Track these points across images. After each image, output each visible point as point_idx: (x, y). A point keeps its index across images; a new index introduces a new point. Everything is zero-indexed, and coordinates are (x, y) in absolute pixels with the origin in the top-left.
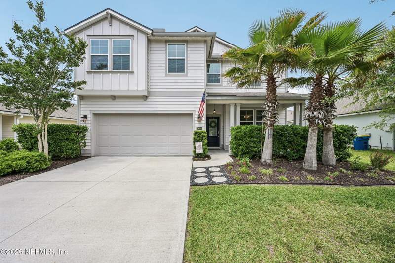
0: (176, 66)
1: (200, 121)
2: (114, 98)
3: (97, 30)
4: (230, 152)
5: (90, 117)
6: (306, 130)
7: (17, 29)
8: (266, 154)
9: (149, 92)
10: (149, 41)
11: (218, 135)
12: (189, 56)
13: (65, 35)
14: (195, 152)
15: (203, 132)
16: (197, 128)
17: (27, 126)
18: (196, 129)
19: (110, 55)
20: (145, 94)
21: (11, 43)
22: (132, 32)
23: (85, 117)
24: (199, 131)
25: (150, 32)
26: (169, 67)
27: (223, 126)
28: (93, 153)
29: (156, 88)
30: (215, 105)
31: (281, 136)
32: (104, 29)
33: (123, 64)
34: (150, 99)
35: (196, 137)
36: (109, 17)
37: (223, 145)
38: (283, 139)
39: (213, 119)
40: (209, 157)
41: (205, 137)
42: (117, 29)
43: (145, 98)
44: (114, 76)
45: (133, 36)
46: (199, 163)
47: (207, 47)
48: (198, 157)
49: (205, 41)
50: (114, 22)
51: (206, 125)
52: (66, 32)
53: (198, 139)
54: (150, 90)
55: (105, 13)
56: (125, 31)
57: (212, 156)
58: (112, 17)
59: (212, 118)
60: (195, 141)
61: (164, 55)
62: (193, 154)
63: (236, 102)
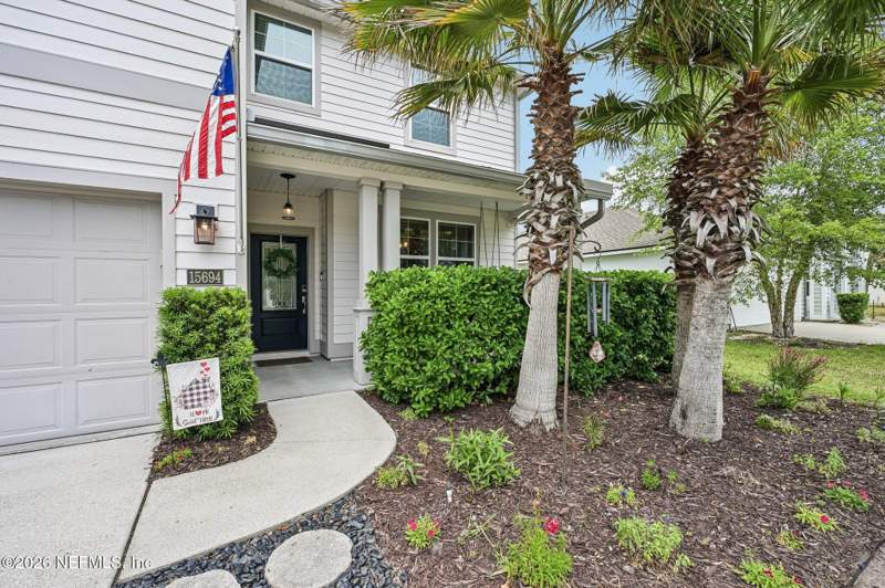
1: (207, 242)
4: (362, 378)
11: (302, 306)
15: (226, 300)
16: (194, 276)
18: (182, 280)
24: (202, 289)
27: (324, 272)
35: (177, 329)
37: (323, 344)
39: (281, 245)
41: (237, 324)
51: (244, 261)
53: (194, 337)
59: (275, 239)
60: (171, 352)
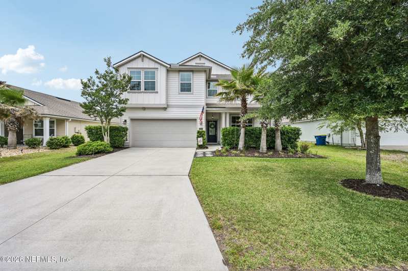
0: (186, 88)
1: (201, 124)
2: (144, 109)
3: (134, 65)
4: (222, 145)
5: (128, 122)
6: (260, 130)
7: (97, 72)
8: (241, 144)
9: (168, 105)
10: (168, 71)
11: (216, 134)
12: (194, 81)
13: (114, 68)
14: (198, 144)
15: (204, 132)
17: (95, 127)
18: (199, 129)
19: (142, 81)
20: (166, 106)
21: (90, 78)
22: (157, 66)
23: (125, 121)
24: (201, 130)
25: (169, 66)
26: (181, 88)
27: (220, 127)
28: (130, 145)
29: (172, 102)
30: (213, 113)
31: (252, 134)
32: (139, 64)
33: (151, 87)
34: (169, 109)
35: (199, 134)
36: (142, 56)
37: (219, 141)
38: (253, 135)
39: (213, 122)
40: (207, 148)
41: (205, 134)
42: (147, 64)
43: (165, 109)
44: (145, 94)
45: (157, 68)
46: (201, 151)
47: (206, 75)
48: (200, 147)
49: (205, 71)
50: (145, 59)
51: (206, 126)
52: (114, 66)
53: (200, 136)
54: (169, 104)
55: (139, 54)
56: (152, 65)
57: (209, 147)
58: (144, 56)
60: (198, 137)
61: (177, 80)
62: (196, 146)
63: (226, 111)
